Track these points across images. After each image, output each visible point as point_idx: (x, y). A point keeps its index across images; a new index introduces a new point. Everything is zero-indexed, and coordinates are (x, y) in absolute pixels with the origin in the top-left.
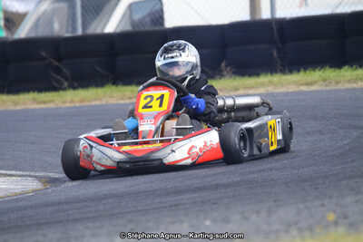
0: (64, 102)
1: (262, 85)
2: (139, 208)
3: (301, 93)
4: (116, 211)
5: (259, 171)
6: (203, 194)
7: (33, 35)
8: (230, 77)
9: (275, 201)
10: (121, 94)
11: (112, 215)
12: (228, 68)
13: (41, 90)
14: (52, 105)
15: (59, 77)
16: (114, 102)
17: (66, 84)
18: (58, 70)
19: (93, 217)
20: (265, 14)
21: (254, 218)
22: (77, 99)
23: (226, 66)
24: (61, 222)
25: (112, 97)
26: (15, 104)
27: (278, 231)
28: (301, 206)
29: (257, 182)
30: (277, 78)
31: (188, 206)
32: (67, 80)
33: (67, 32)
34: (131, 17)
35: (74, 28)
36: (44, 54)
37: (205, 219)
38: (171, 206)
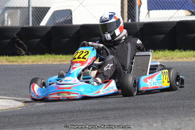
0: (22, 62)
10: (54, 59)
13: (9, 55)
16: (50, 63)
17: (24, 53)
22: (30, 61)
25: (49, 61)
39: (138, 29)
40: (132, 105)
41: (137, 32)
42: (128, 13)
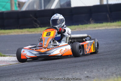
0: (38, 32)
1: (104, 26)
2: (63, 68)
3: (117, 29)
4: (55, 68)
5: (103, 55)
6: (84, 63)
7: (27, 9)
8: (93, 24)
9: (108, 65)
11: (54, 70)
12: (93, 21)
13: (30, 28)
14: (33, 33)
15: (36, 24)
17: (38, 26)
18: (36, 21)
19: (47, 70)
20: (105, 2)
21: (101, 71)
23: (92, 20)
24: (37, 72)
26: (22, 32)
27: (109, 75)
28: (117, 67)
29: (102, 59)
30: (109, 24)
31: (79, 67)
32: (39, 24)
33: (39, 8)
34: (60, 3)
35: (41, 7)
36: (31, 16)
37: (85, 71)
38: (73, 67)
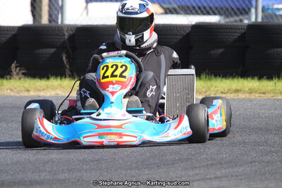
39: (66, 37)
40: (48, 177)
41: (64, 43)
42: (49, 6)
